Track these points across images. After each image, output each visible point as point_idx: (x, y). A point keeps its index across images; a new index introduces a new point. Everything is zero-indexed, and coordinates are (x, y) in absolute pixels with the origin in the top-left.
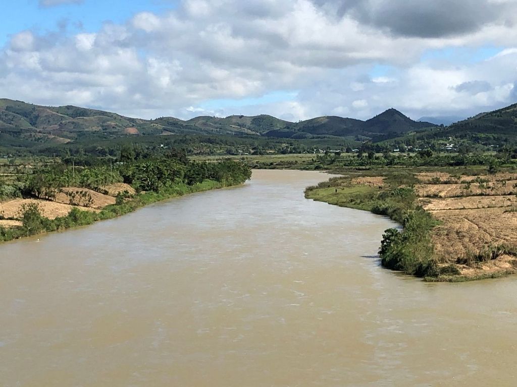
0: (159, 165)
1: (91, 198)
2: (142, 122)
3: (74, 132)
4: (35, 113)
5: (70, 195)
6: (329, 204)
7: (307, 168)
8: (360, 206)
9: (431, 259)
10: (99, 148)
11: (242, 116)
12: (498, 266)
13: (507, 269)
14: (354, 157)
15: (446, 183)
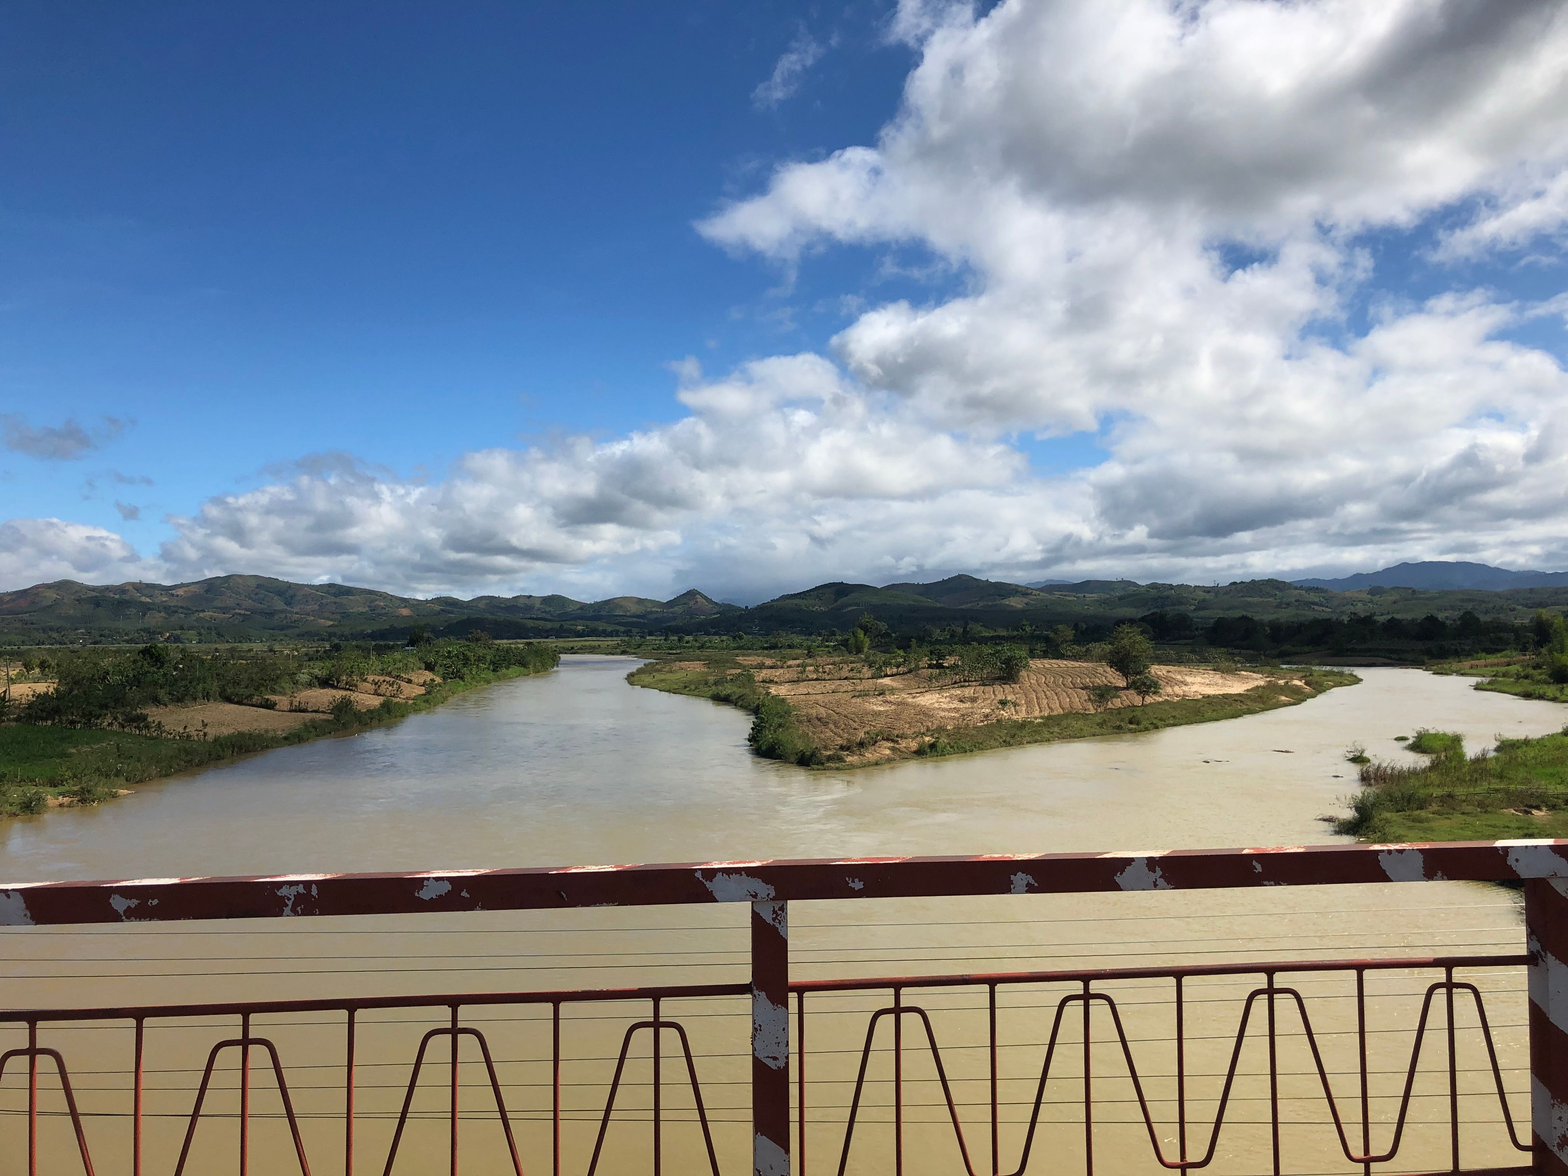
0: (464, 651)
1: (399, 687)
2: (415, 603)
3: (336, 613)
4: (291, 592)
5: (376, 684)
6: (660, 690)
7: (613, 652)
8: (696, 693)
9: (814, 747)
10: (368, 631)
11: (531, 596)
12: (879, 753)
13: (887, 755)
14: (660, 640)
15: (771, 667)
